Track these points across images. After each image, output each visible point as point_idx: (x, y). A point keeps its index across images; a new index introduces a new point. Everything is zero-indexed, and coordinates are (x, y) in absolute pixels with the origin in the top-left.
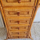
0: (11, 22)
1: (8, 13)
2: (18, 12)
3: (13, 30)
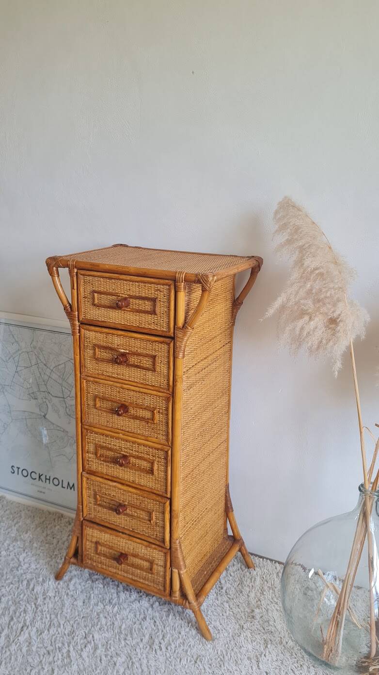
0: (98, 403)
1: (91, 353)
3: (101, 475)
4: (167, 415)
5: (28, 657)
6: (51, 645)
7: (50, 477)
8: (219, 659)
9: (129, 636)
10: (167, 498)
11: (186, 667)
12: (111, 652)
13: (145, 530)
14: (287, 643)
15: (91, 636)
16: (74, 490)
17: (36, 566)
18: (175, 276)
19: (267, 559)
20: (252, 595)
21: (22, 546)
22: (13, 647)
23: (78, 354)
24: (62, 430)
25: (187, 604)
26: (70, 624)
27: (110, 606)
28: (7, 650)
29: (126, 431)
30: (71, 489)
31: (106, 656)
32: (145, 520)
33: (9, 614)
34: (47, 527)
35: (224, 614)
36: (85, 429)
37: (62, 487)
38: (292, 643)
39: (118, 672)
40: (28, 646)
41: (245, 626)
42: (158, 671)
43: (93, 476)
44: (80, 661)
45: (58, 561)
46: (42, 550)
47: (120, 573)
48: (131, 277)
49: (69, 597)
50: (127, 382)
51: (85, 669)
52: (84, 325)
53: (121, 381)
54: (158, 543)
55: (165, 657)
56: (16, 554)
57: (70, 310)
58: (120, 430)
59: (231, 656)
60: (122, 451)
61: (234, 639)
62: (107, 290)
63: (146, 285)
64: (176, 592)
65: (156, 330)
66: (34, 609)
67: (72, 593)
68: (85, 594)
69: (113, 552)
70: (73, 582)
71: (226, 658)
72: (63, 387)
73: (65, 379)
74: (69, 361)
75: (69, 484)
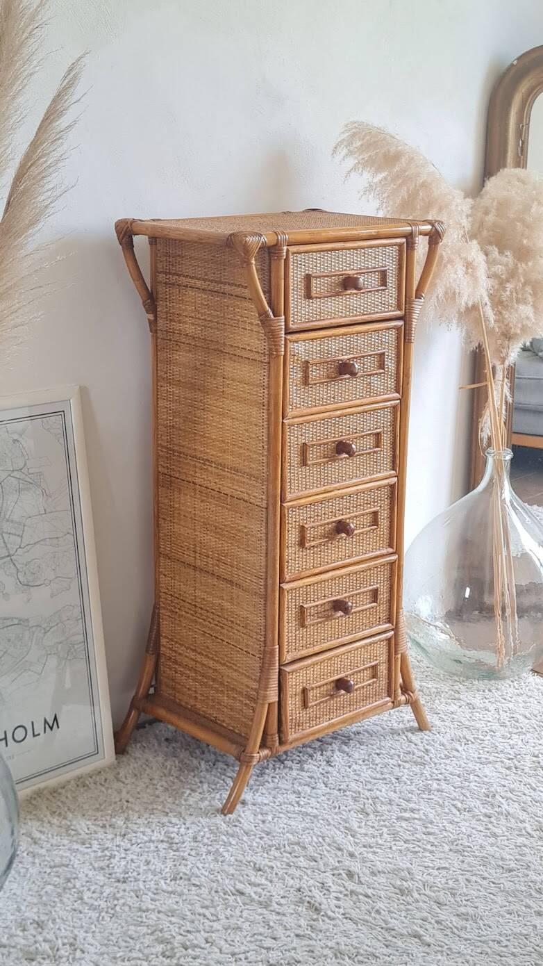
1: (299, 377)
2: (346, 357)
7: (5, 732)
16: (58, 727)
18: (411, 230)
23: (282, 386)
24: (16, 622)
30: (51, 728)
37: (34, 736)
52: (293, 336)
57: (272, 316)
60: (338, 516)
63: (373, 250)
65: (385, 312)
72: (5, 533)
73: (7, 517)
74: (9, 475)
75: (46, 721)
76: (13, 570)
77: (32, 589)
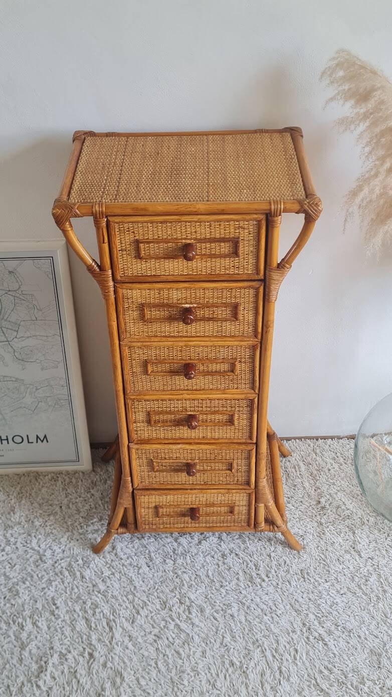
0: (150, 369)
1: (136, 314)
2: (187, 306)
3: (158, 441)
4: (253, 362)
5: (141, 652)
6: (154, 627)
7: (7, 437)
8: (321, 564)
9: (223, 581)
10: (253, 443)
11: (298, 586)
12: (219, 606)
13: (221, 479)
14: (368, 521)
15: (187, 599)
16: (47, 442)
17: (60, 548)
18: (270, 210)
19: (295, 438)
20: (307, 485)
21: (22, 531)
22: (118, 649)
23: (115, 320)
24: (14, 380)
25: (276, 528)
26: (155, 597)
27: (181, 559)
28: (113, 656)
29: (192, 390)
30: (42, 441)
31: (217, 612)
32: (222, 470)
33: (79, 616)
34: (30, 494)
35: (295, 516)
36: (131, 399)
37: (29, 442)
38: (372, 519)
39: (241, 622)
40: (130, 640)
41: (323, 521)
42: (277, 603)
43: (147, 445)
44: (196, 629)
45: (81, 531)
46: (50, 526)
47: (190, 526)
48: (199, 217)
49: (129, 567)
50: (194, 339)
51: (207, 635)
52: (123, 285)
53: (186, 339)
54: (241, 487)
55: (272, 586)
56: (25, 544)
57: (98, 270)
58: (184, 390)
59: (331, 557)
60: (188, 412)
61: (322, 539)
62: (159, 237)
63: (222, 223)
64: (261, 523)
65: (239, 274)
66: (101, 598)
67: (128, 562)
68: (143, 557)
69: (179, 509)
70: (119, 550)
71: (328, 561)
72: (4, 327)
73: (5, 318)
74: (6, 293)
75: (37, 437)
76: (10, 350)
77: (26, 363)
